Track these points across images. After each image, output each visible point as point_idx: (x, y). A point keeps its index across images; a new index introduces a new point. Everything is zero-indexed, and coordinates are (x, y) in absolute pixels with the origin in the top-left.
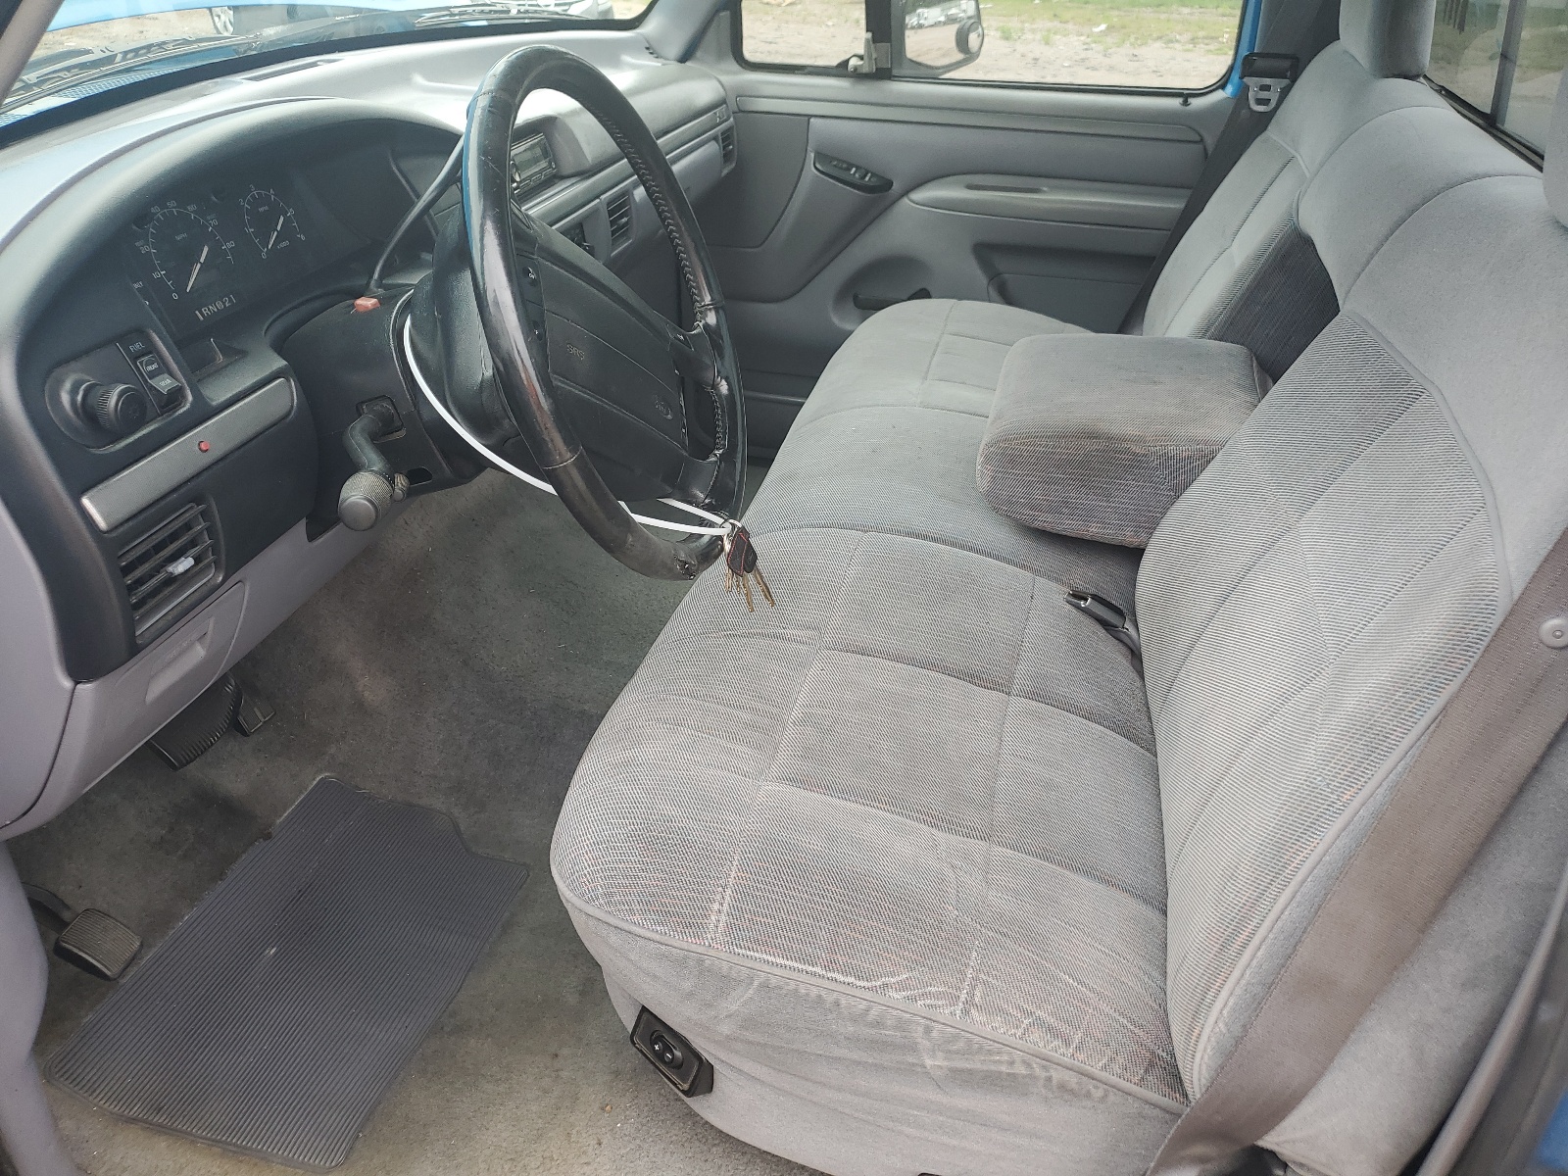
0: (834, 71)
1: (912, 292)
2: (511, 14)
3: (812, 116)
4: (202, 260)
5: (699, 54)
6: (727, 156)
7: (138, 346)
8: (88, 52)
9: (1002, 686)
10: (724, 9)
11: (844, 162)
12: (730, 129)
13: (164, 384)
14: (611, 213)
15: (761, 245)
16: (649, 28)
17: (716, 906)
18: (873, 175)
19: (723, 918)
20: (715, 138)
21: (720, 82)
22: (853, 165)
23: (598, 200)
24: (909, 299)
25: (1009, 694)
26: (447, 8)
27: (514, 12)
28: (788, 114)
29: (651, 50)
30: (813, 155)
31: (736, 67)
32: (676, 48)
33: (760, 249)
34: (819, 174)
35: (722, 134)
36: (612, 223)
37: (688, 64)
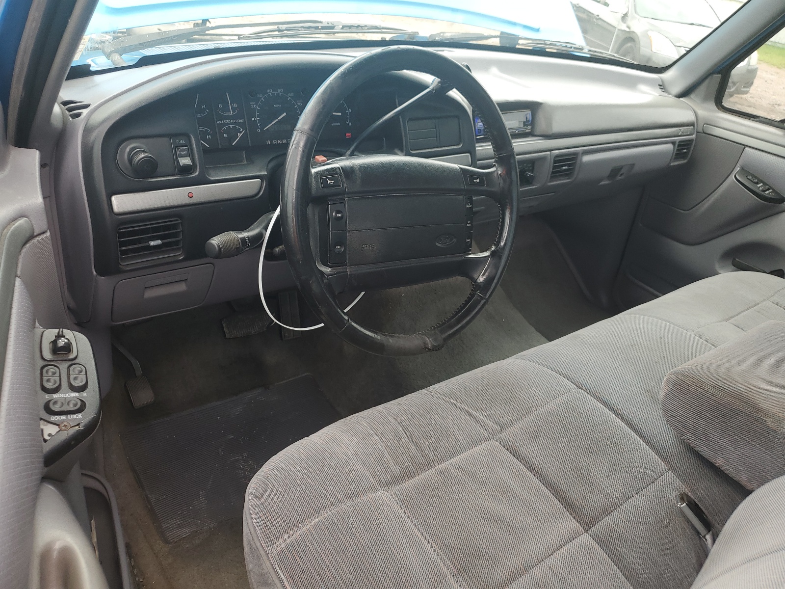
0: (776, 124)
1: (773, 269)
2: (584, 51)
3: (748, 146)
4: (279, 118)
5: (692, 96)
6: (679, 155)
7: (182, 142)
8: (321, 22)
9: (587, 524)
10: (718, 73)
11: (756, 178)
12: (691, 141)
13: (185, 161)
14: (555, 162)
15: (688, 210)
16: (667, 75)
17: (286, 536)
18: (774, 191)
19: (284, 545)
20: (673, 143)
21: (695, 112)
22: (762, 182)
23: (549, 153)
24: (769, 273)
25: (586, 531)
26: (545, 41)
27: (586, 51)
28: (731, 141)
29: (662, 86)
30: (739, 169)
31: (713, 107)
32: (678, 89)
33: (688, 212)
34: (735, 180)
35: (679, 142)
36: (554, 167)
37: (681, 99)
